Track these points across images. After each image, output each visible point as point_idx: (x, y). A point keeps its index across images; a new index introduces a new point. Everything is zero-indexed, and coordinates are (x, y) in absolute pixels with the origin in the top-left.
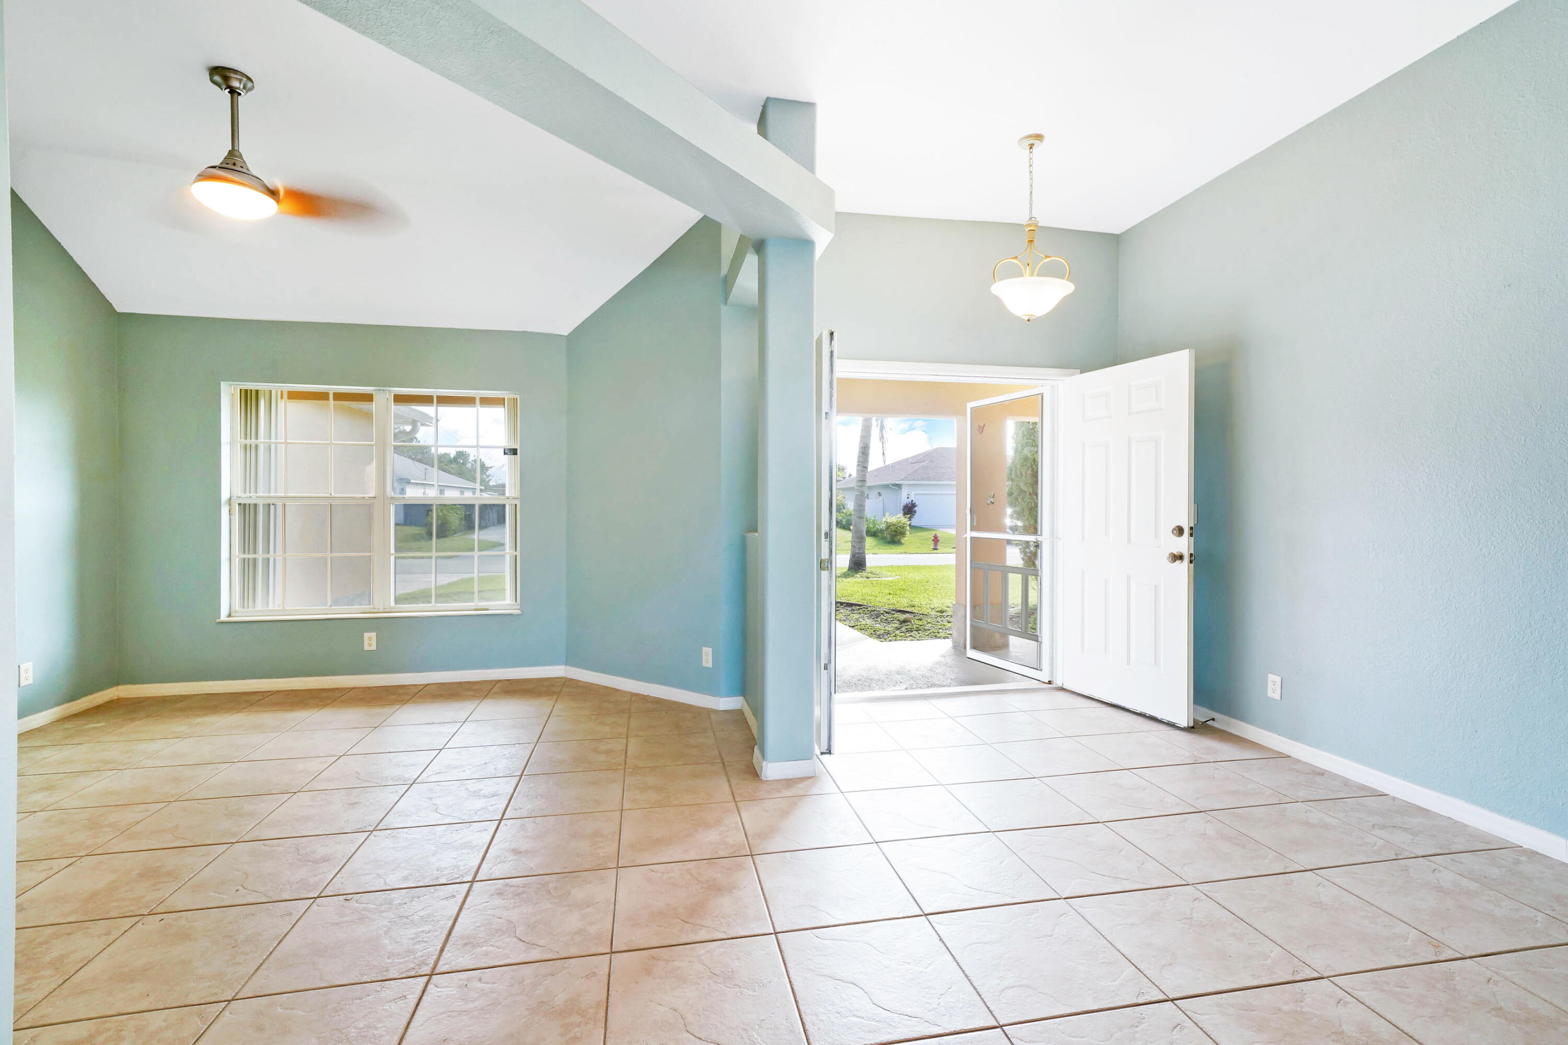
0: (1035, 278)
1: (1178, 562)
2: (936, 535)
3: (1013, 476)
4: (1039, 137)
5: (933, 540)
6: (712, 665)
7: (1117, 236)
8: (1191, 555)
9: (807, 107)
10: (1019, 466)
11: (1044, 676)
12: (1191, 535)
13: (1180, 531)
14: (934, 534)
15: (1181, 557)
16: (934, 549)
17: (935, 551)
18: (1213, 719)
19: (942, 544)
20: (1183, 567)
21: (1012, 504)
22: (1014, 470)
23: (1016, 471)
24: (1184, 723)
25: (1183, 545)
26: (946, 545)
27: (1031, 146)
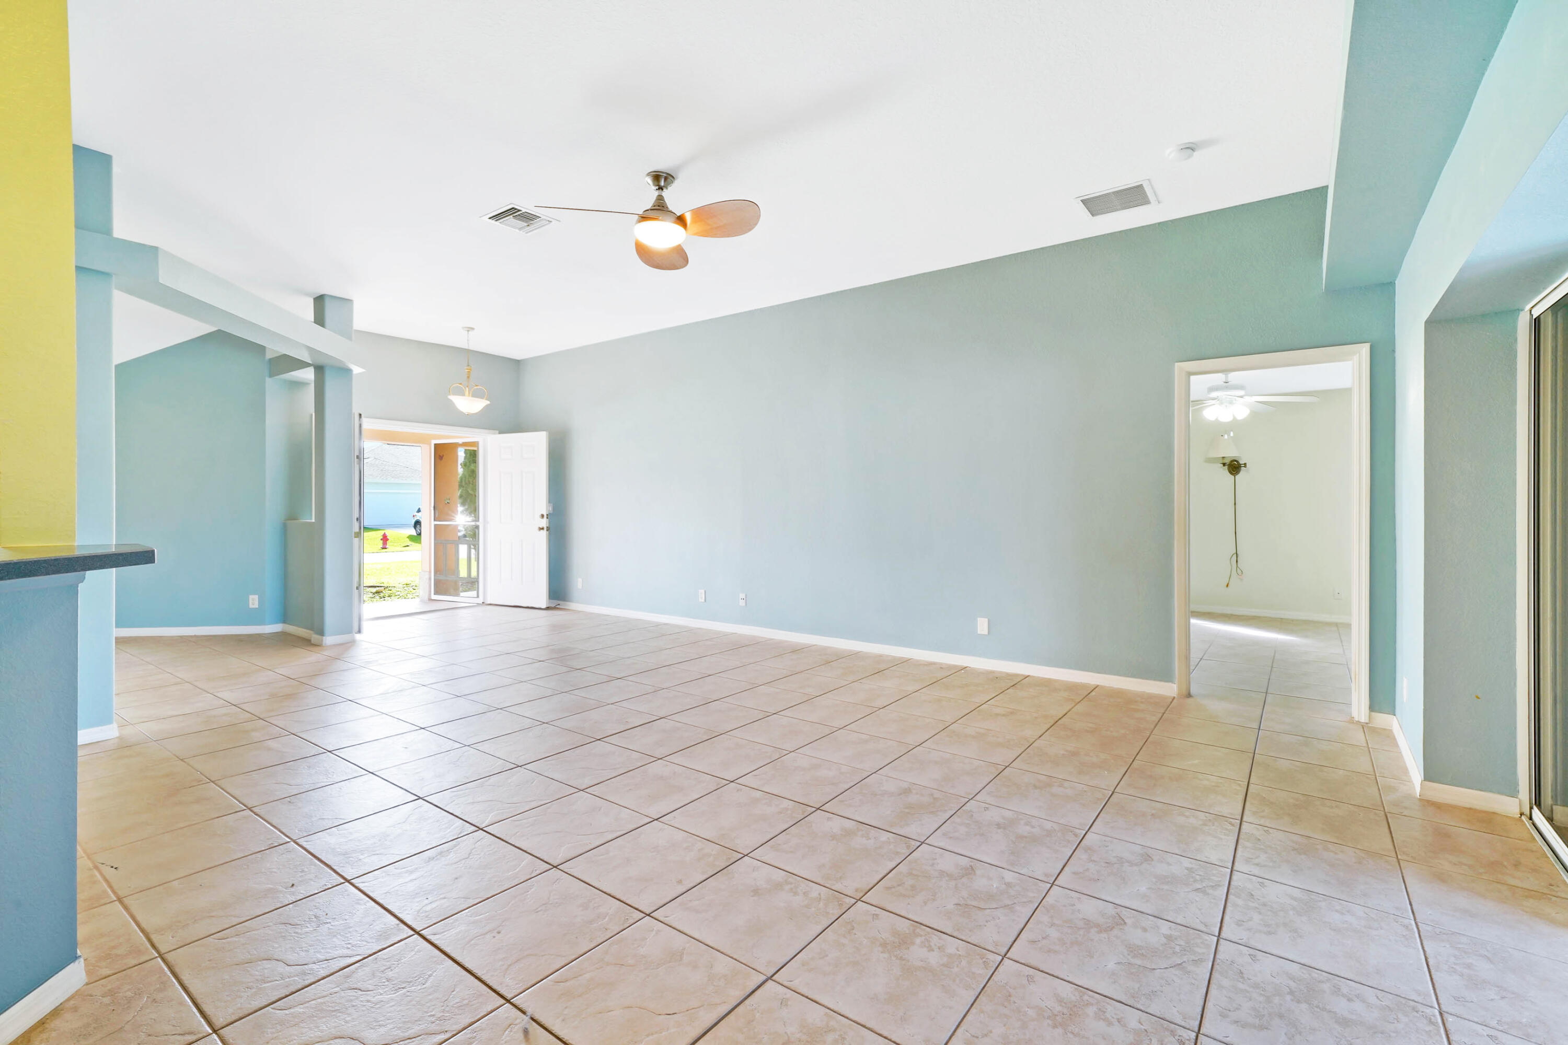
0: (470, 398)
1: (542, 531)
2: (385, 533)
3: (463, 483)
4: (473, 329)
5: (381, 539)
6: (259, 606)
7: (518, 361)
8: (547, 527)
9: (349, 301)
10: (467, 477)
11: (480, 600)
12: (547, 518)
13: (543, 516)
14: (383, 533)
15: (543, 529)
16: (383, 548)
17: (384, 550)
18: (559, 605)
19: (391, 544)
20: (544, 533)
21: (463, 504)
22: (464, 479)
23: (465, 480)
24: (544, 606)
25: (544, 523)
26: (395, 544)
27: (468, 331)
